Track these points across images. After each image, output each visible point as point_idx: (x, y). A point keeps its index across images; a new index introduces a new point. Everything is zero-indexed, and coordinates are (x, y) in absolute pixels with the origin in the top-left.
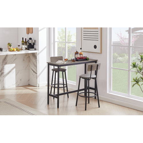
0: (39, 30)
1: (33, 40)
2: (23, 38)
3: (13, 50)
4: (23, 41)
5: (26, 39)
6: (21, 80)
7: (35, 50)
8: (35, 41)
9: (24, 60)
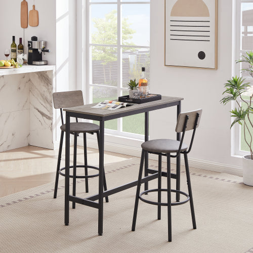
0: (57, 18)
1: (42, 43)
2: (14, 37)
3: (4, 66)
4: (14, 45)
5: (21, 39)
6: (13, 135)
7: (46, 64)
8: (46, 43)
9: (19, 88)
